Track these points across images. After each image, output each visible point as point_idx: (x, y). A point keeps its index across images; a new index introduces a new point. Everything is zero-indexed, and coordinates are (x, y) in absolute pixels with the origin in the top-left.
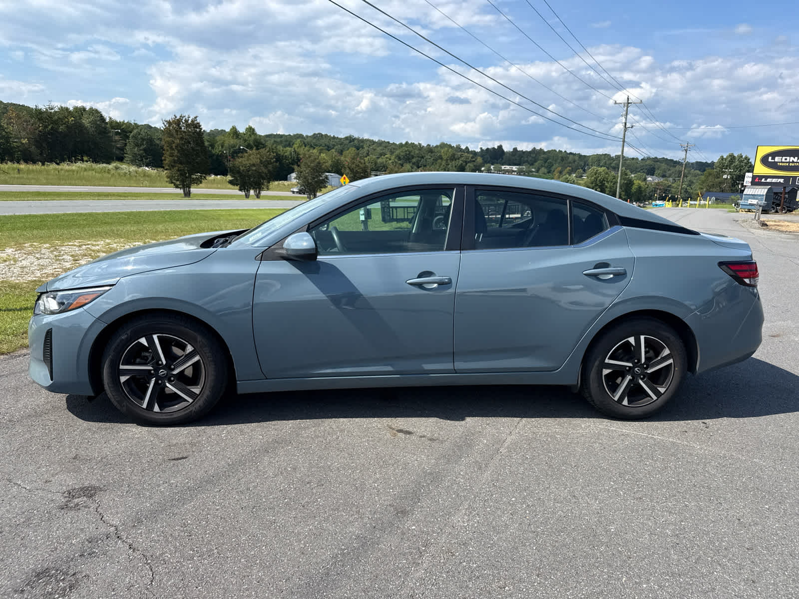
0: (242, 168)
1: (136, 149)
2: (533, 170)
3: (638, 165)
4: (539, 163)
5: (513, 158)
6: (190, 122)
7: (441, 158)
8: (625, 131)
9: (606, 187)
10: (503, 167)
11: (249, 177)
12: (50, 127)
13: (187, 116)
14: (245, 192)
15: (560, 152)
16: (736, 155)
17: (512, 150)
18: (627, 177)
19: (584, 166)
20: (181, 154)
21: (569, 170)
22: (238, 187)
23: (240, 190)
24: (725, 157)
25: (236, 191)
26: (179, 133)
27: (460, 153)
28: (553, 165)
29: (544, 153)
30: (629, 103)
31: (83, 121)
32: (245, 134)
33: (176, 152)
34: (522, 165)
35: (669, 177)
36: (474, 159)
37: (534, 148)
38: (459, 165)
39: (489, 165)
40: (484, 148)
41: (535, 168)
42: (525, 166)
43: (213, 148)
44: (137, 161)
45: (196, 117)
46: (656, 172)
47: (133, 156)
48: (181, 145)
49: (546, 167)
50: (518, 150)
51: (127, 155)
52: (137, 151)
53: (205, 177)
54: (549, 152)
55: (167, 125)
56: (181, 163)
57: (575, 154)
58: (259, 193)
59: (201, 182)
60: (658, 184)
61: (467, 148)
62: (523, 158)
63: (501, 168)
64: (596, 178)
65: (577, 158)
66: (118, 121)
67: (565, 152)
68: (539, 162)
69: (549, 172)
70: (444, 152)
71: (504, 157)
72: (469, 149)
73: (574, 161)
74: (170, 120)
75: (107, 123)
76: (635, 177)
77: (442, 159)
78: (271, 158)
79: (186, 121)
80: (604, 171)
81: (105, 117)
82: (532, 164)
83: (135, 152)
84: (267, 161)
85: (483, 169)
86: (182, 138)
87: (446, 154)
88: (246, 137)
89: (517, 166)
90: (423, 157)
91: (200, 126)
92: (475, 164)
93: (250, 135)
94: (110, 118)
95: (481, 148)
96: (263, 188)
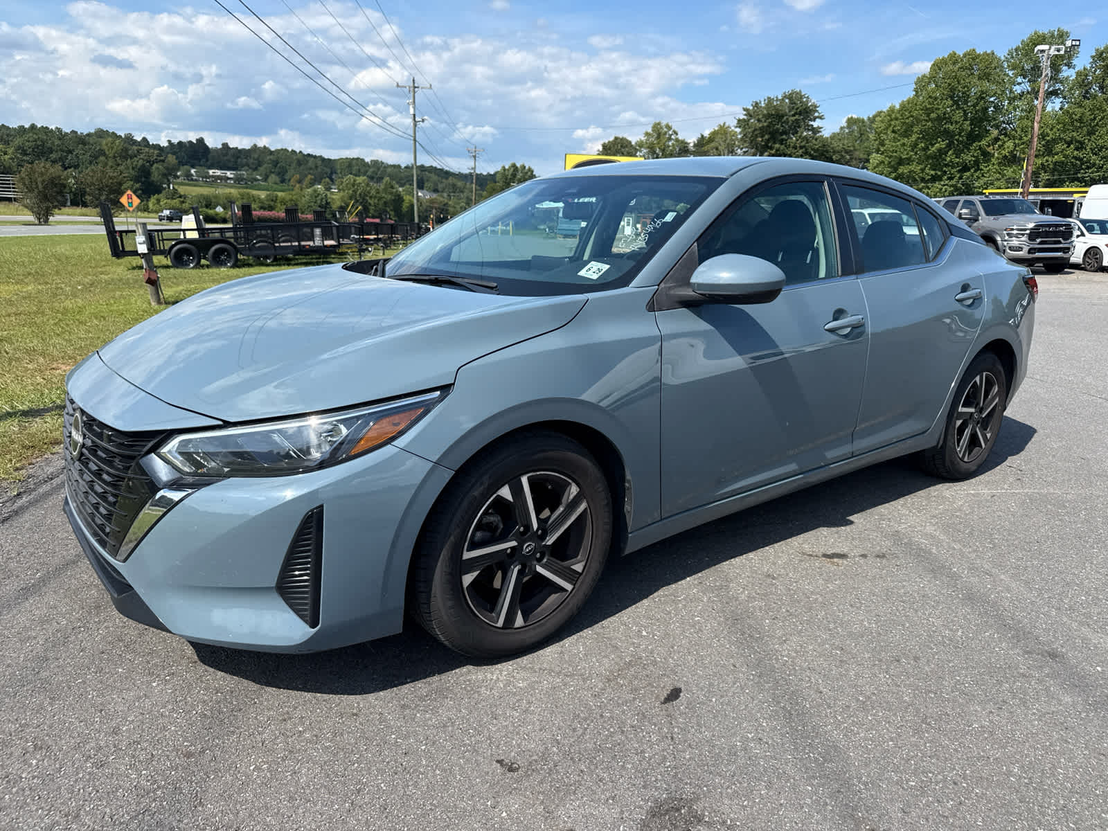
2: (258, 177)
3: (402, 175)
4: (266, 168)
5: (225, 158)
7: (102, 152)
8: (415, 125)
9: (370, 204)
10: (211, 172)
15: (293, 151)
16: (518, 165)
17: (220, 146)
18: (394, 190)
19: (332, 173)
21: (311, 179)
24: (507, 167)
27: (135, 148)
28: (287, 171)
29: (271, 153)
30: (415, 87)
34: (240, 170)
35: (442, 192)
36: (162, 158)
37: (255, 145)
38: (139, 166)
39: (186, 167)
40: (175, 141)
41: (260, 175)
42: (246, 171)
46: (426, 185)
49: (278, 174)
50: (231, 146)
54: (278, 151)
57: (315, 157)
60: (432, 201)
61: (144, 139)
62: (239, 160)
63: (208, 173)
64: (355, 192)
65: (320, 163)
67: (301, 152)
68: (265, 165)
69: (283, 181)
70: (107, 145)
71: (210, 156)
72: (148, 142)
73: (316, 167)
76: (403, 191)
77: (104, 154)
80: (364, 181)
82: (256, 169)
85: (179, 174)
87: (112, 148)
89: (233, 170)
90: (70, 152)
92: (165, 165)
95: (169, 141)
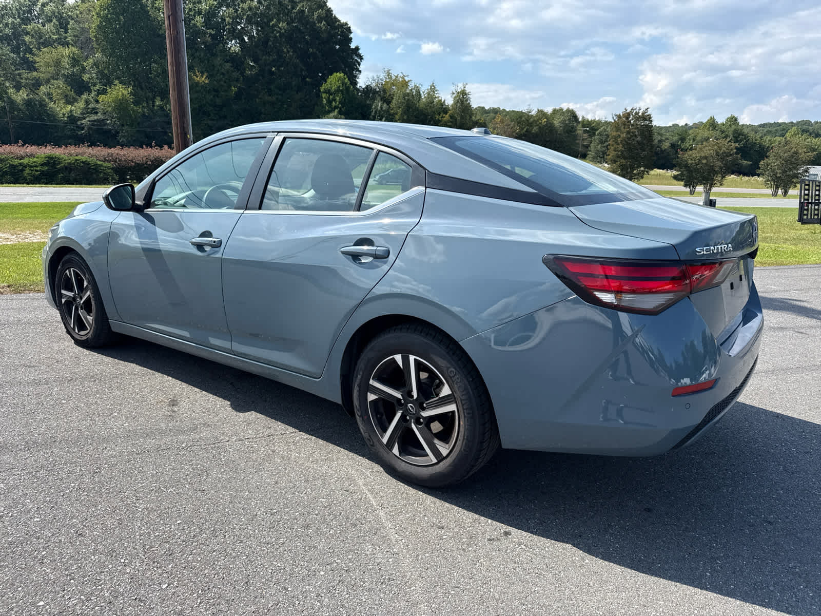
0: (690, 162)
1: (599, 147)
6: (640, 114)
11: (697, 170)
12: (525, 129)
13: (638, 108)
14: (690, 188)
20: (625, 148)
22: (682, 183)
23: (685, 186)
25: (680, 187)
26: (626, 127)
31: (555, 122)
32: (724, 125)
33: (620, 147)
43: (682, 142)
44: (599, 158)
45: (648, 109)
47: (596, 153)
48: (626, 140)
51: (590, 152)
52: (601, 148)
53: (647, 172)
55: (617, 120)
56: (625, 158)
58: (710, 189)
59: (642, 178)
66: (590, 120)
74: (620, 114)
75: (579, 122)
78: (732, 150)
79: (637, 113)
81: (579, 116)
83: (598, 149)
84: (725, 152)
86: (628, 133)
88: (723, 128)
91: (650, 118)
93: (730, 125)
94: (583, 117)
96: (715, 184)
